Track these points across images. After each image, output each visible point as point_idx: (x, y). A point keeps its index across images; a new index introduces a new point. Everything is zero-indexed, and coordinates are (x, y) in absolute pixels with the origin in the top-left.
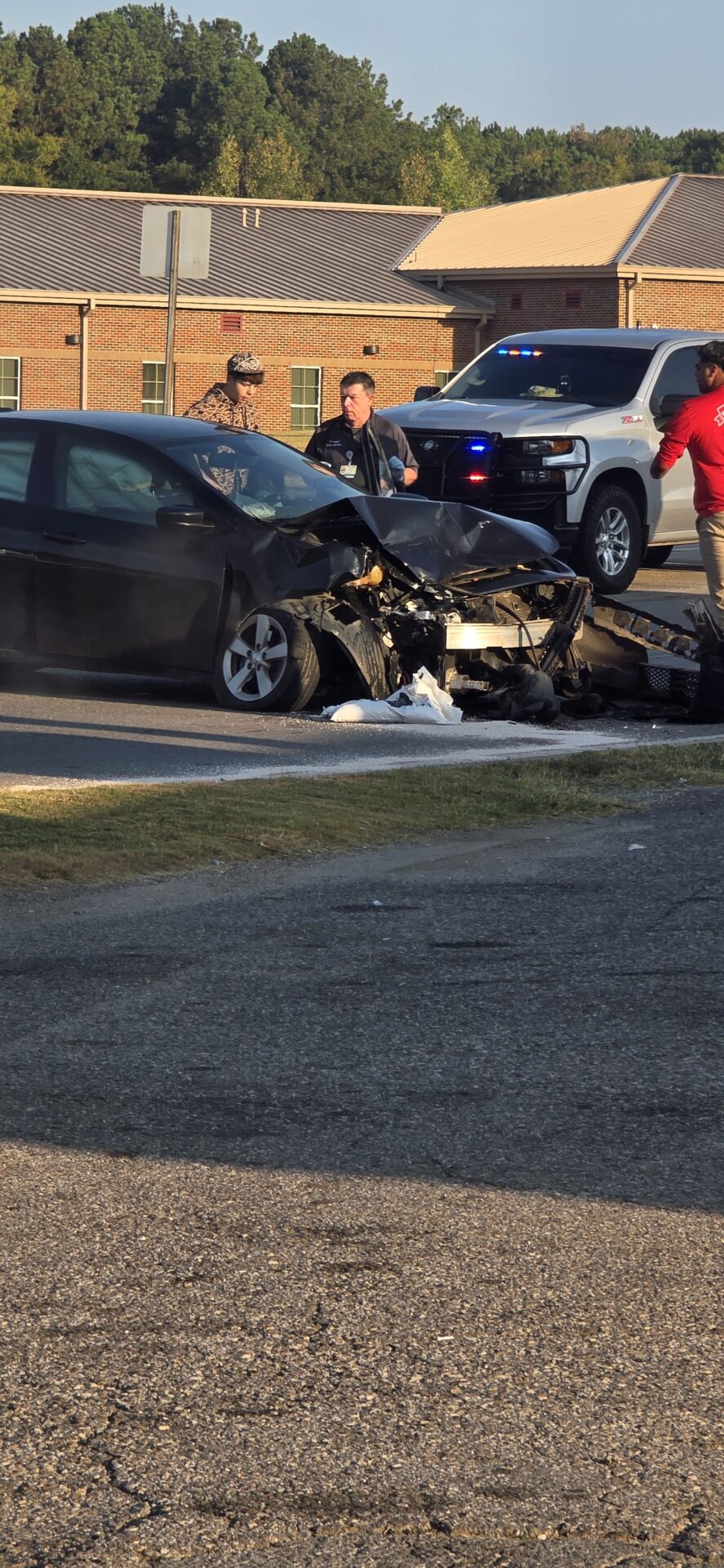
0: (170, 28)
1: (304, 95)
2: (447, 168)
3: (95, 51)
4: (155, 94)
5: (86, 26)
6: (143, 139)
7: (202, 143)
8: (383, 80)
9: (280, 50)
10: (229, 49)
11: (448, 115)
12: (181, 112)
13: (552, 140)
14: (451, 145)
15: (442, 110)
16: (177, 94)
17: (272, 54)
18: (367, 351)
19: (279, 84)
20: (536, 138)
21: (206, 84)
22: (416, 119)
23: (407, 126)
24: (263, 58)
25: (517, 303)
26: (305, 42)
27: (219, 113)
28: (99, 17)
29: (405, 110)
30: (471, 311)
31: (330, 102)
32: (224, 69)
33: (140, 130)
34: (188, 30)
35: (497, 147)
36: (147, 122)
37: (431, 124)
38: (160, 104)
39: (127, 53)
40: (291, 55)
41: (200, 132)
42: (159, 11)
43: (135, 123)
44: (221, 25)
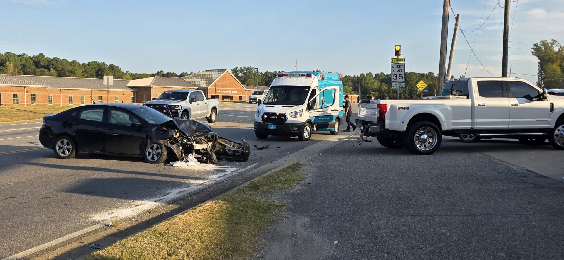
0: (98, 63)
1: (112, 70)
2: (128, 77)
3: (90, 65)
4: (97, 70)
5: (89, 63)
6: (96, 74)
7: (102, 74)
8: (121, 68)
9: (110, 65)
10: (104, 65)
11: (127, 72)
12: (100, 71)
13: (138, 74)
14: (128, 75)
15: (127, 71)
16: (99, 70)
17: (109, 66)
18: (123, 95)
19: (110, 69)
20: (136, 74)
21: (102, 69)
22: (124, 72)
23: (123, 73)
24: (108, 66)
25: (140, 89)
26: (112, 64)
27: (104, 72)
28: (91, 62)
29: (123, 71)
30: (135, 90)
31: (115, 70)
32: (104, 67)
33: (95, 73)
34: (100, 63)
35: (132, 75)
36: (96, 72)
37: (126, 73)
38: (98, 71)
39: (94, 65)
40: (111, 66)
41: (102, 73)
42: (97, 61)
43: (95, 72)
44: (103, 63)
